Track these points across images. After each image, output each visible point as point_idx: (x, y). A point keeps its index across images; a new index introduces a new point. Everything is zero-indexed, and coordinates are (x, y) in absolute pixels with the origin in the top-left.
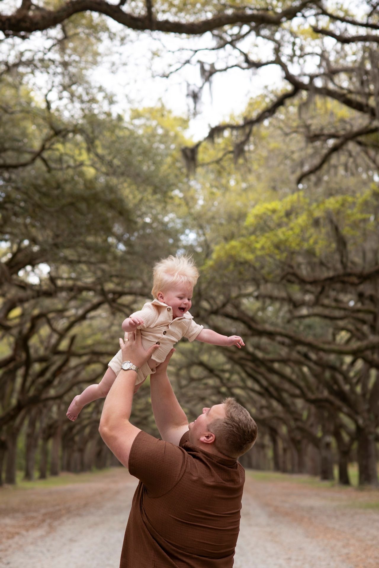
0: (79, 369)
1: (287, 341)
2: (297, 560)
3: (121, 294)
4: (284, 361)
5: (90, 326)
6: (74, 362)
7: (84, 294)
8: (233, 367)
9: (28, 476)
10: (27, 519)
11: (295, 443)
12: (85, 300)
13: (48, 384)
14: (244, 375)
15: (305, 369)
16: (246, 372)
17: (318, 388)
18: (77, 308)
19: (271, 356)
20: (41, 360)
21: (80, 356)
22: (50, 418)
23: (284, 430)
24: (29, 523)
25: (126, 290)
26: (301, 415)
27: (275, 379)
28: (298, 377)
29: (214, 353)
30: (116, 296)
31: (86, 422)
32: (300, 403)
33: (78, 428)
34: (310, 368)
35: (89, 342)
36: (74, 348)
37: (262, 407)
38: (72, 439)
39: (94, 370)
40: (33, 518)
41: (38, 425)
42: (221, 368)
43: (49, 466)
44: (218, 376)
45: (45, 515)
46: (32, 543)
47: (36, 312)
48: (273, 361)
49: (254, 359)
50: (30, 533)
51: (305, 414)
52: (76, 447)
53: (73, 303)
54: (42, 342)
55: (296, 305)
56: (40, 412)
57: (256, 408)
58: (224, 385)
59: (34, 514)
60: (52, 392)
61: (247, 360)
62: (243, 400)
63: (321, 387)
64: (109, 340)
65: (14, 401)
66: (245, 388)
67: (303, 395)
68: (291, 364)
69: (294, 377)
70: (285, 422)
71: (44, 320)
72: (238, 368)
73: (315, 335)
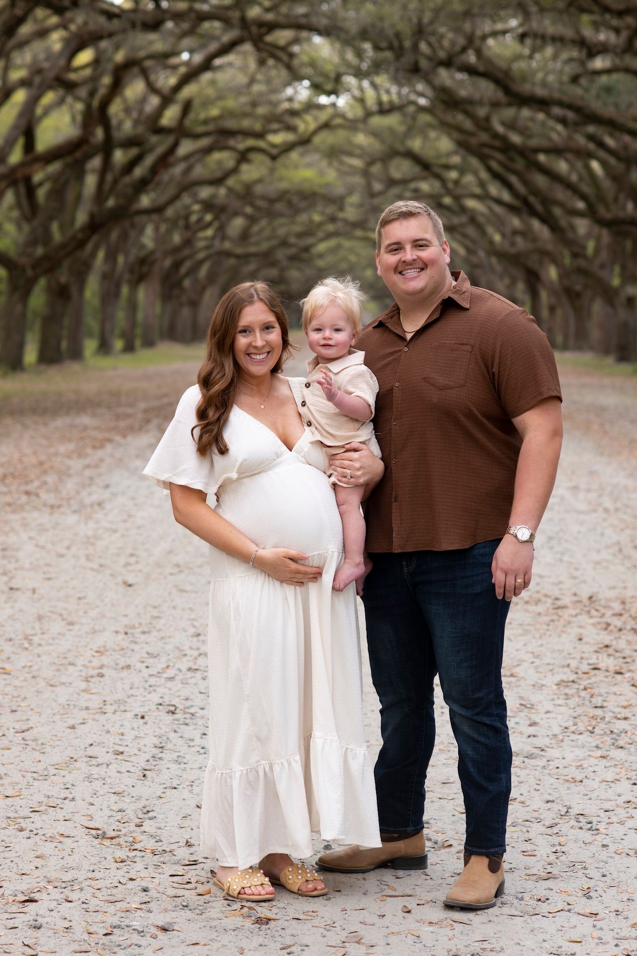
0: (192, 160)
1: (570, 115)
2: (589, 490)
3: (272, 27)
4: (557, 151)
5: (213, 82)
6: (186, 147)
7: (206, 25)
8: (464, 159)
9: (104, 347)
10: (118, 417)
11: (572, 295)
12: (209, 37)
13: (143, 185)
14: (484, 175)
15: (595, 165)
16: (489, 169)
17: (616, 200)
18: (191, 51)
19: (534, 142)
20: (130, 142)
21: (196, 136)
22: (143, 247)
23: (552, 273)
24: (123, 424)
25: (281, 20)
26: (584, 248)
27: (541, 181)
28: (581, 178)
29: (433, 134)
30: (263, 30)
31: (201, 255)
32: (582, 226)
33: (187, 265)
34: (604, 164)
35: (214, 112)
36: (187, 122)
37: (515, 232)
38: (178, 284)
39: (219, 163)
40: (128, 416)
41: (121, 259)
42: (443, 161)
43: (139, 331)
44: (438, 177)
45: (146, 411)
46: (138, 456)
47: (120, 57)
48: (537, 150)
49: (507, 147)
50: (130, 439)
51: (591, 246)
52: (184, 299)
53: (187, 42)
54: (127, 110)
55: (592, 50)
56: (124, 236)
57: (503, 235)
58: (449, 192)
59: (130, 411)
60: (145, 201)
61: (493, 148)
62: (481, 219)
63: (622, 197)
64: (248, 109)
65: (81, 217)
66: (484, 197)
67: (591, 213)
68: (570, 156)
69: (574, 178)
70: (555, 261)
71: (136, 70)
72: (474, 162)
73: (616, 105)
